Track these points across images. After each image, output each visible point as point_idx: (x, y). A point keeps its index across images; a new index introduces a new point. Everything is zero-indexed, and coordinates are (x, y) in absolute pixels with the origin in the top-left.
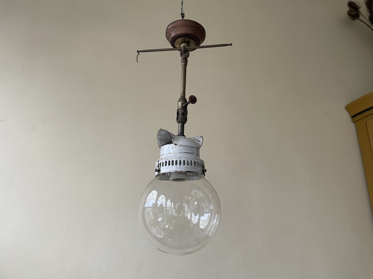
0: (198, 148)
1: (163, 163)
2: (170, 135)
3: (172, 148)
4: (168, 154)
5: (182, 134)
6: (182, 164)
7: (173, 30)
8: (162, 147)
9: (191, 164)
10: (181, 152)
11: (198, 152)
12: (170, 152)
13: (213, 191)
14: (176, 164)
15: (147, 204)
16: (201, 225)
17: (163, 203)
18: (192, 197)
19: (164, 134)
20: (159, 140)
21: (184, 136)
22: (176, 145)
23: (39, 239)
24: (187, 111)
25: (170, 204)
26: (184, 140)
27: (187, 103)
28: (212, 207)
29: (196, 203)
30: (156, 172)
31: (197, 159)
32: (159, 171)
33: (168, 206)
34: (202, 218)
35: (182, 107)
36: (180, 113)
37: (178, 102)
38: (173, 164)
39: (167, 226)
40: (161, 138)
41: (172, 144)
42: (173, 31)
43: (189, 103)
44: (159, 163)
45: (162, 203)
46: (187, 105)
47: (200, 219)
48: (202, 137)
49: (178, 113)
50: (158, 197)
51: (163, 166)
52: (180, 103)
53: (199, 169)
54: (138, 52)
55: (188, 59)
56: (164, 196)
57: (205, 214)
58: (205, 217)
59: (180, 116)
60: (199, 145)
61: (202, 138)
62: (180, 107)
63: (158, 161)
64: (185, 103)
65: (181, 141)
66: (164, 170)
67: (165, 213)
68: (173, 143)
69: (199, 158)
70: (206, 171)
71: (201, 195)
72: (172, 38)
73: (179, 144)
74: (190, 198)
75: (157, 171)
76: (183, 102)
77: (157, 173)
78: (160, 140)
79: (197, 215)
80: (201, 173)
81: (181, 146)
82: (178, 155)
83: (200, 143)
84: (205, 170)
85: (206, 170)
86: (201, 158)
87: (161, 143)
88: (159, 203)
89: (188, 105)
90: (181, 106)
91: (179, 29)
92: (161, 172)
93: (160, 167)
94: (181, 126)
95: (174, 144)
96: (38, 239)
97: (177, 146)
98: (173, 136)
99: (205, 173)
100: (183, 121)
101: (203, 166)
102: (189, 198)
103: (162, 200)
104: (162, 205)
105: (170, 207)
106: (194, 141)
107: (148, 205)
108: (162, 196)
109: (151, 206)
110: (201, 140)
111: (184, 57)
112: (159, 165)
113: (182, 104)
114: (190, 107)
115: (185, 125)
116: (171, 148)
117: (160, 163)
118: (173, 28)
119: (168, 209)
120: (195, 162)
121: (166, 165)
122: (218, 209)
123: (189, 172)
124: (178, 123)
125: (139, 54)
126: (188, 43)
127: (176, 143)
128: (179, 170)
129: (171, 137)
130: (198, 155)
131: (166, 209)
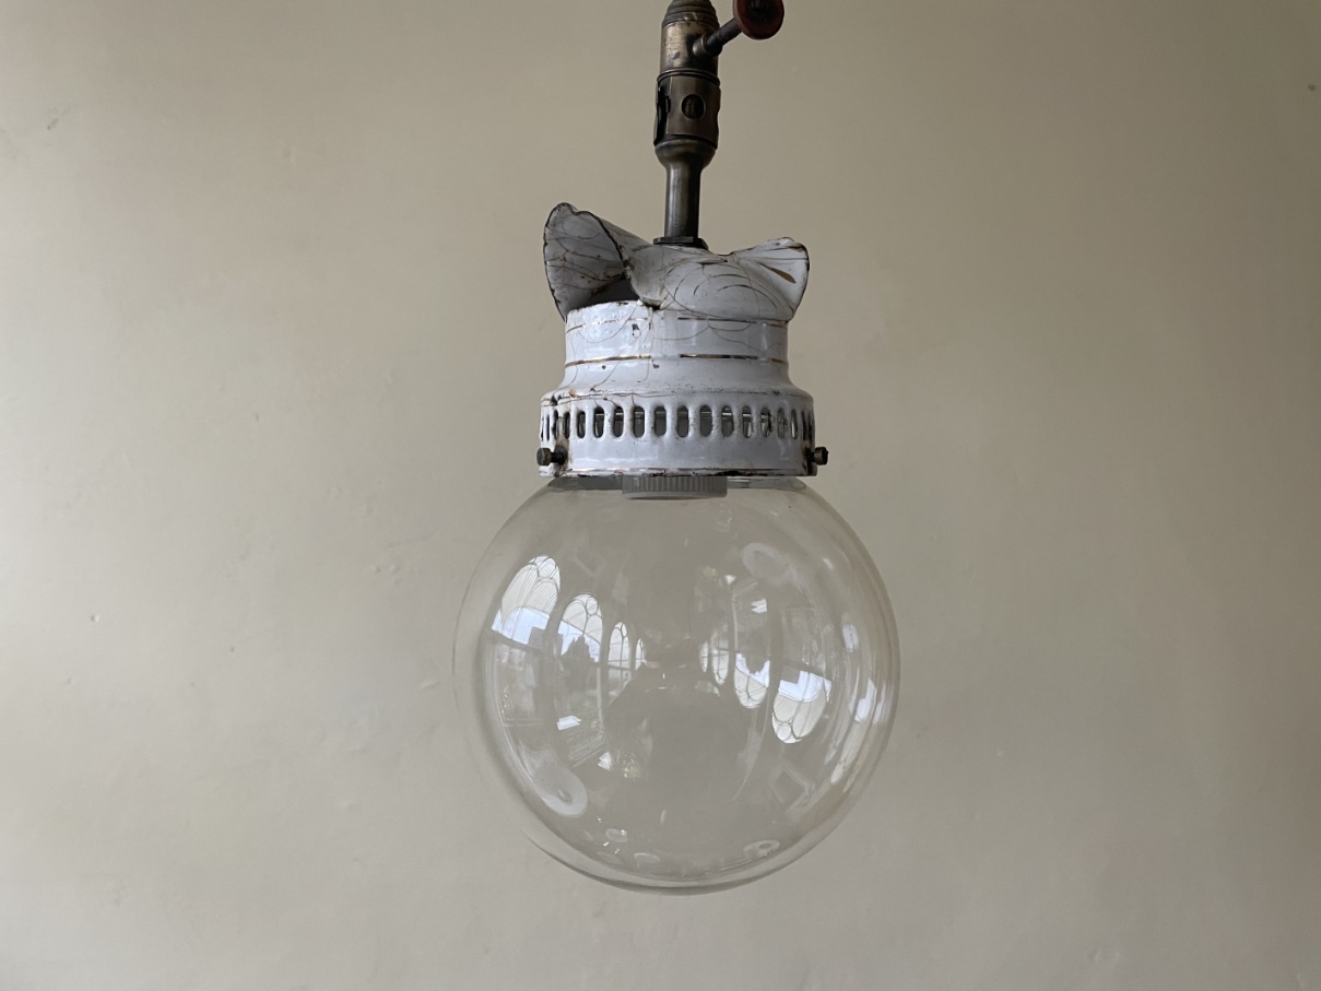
0: (780, 324)
1: (581, 415)
2: (619, 248)
3: (635, 327)
4: (610, 366)
5: (687, 231)
6: (690, 434)
8: (573, 316)
9: (746, 421)
10: (682, 356)
11: (780, 343)
12: (622, 351)
13: (862, 566)
14: (659, 428)
15: (503, 621)
16: (781, 724)
17: (587, 639)
18: (741, 572)
19: (584, 234)
20: (557, 268)
21: (700, 244)
22: (656, 308)
23: (97, 619)
24: (717, 82)
25: (627, 652)
26: (703, 276)
27: (723, 32)
28: (855, 636)
29: (761, 607)
30: (546, 464)
31: (777, 393)
32: (559, 458)
33: (613, 656)
34: (785, 687)
35: (692, 61)
36: (678, 100)
37: (665, 24)
38: (637, 430)
39: (606, 761)
40: (568, 256)
41: (631, 304)
43: (732, 34)
44: (561, 412)
45: (582, 639)
46: (716, 48)
47: (777, 691)
48: (802, 248)
49: (663, 102)
50: (565, 597)
51: (581, 434)
52: (675, 34)
53: (787, 449)
56: (592, 602)
57: (803, 675)
58: (803, 692)
59: (676, 122)
60: (787, 300)
61: (802, 254)
62: (677, 63)
63: (554, 402)
64: (709, 34)
65: (687, 284)
66: (587, 458)
67: (598, 692)
68: (636, 298)
69: (787, 381)
70: (824, 461)
71: (795, 575)
73: (674, 306)
74: (730, 579)
75: (545, 457)
76: (695, 28)
77: (548, 470)
78: (562, 267)
79: (760, 668)
80: (803, 470)
81: (686, 315)
82: (668, 372)
83: (793, 290)
84: (818, 455)
85: (824, 452)
86: (800, 375)
87: (565, 285)
88: (568, 633)
89: (725, 47)
90: (684, 53)
92: (570, 465)
93: (567, 434)
94: (681, 179)
95: (647, 305)
96: (93, 618)
97: (661, 313)
98: (637, 255)
99: (819, 467)
100: (692, 150)
101: (808, 432)
102: (725, 581)
103: (583, 622)
104: (579, 647)
105: (626, 665)
106: (759, 276)
107: (509, 625)
108: (584, 598)
109: (526, 642)
110: (797, 270)
112: (561, 427)
113: (690, 41)
114: (739, 60)
115: (706, 174)
116: (624, 327)
117: (567, 415)
119: (613, 674)
120: (765, 412)
121: (598, 433)
123: (734, 473)
124: (662, 160)
127: (655, 296)
128: (673, 466)
129: (626, 263)
130: (780, 363)
131: (605, 675)
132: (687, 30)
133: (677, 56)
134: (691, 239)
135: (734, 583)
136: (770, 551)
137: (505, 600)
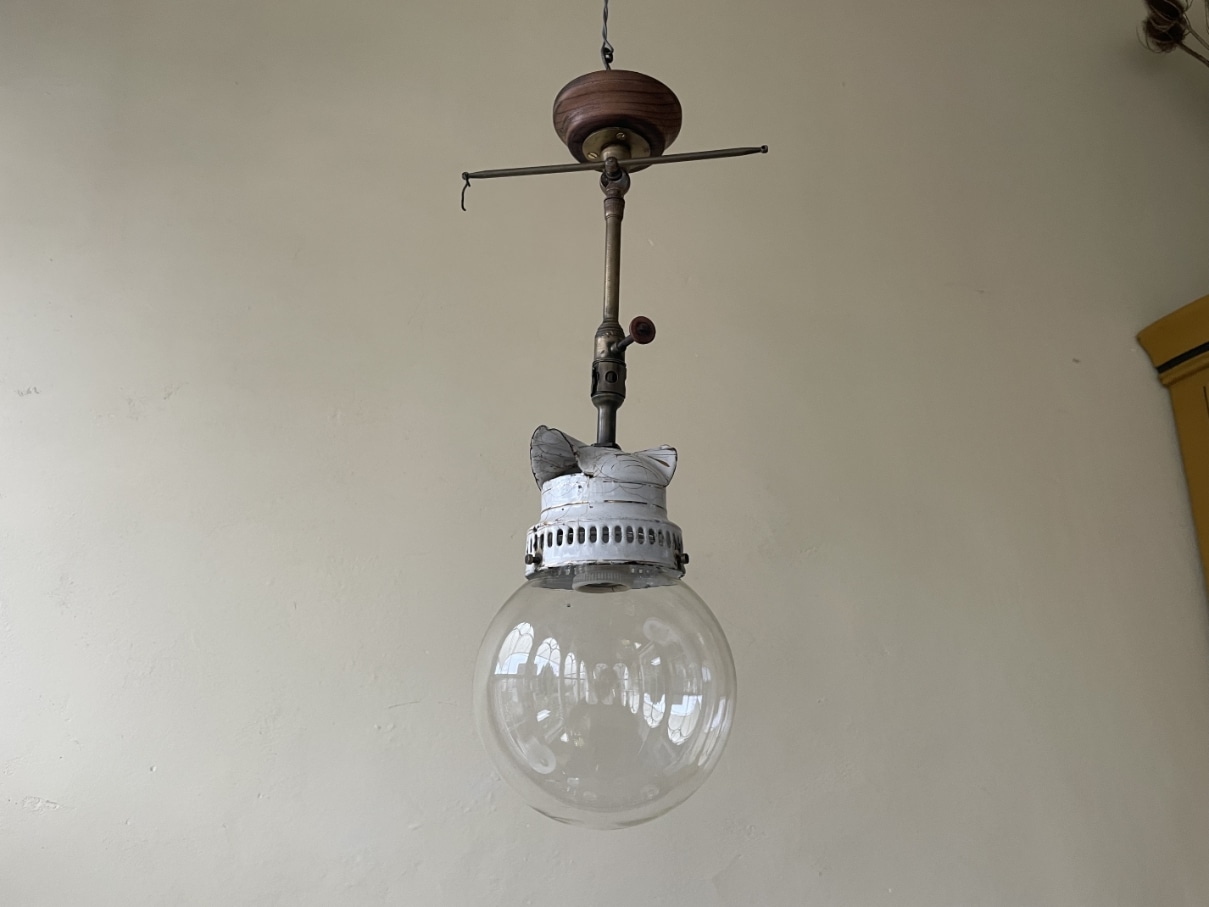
0: (662, 488)
1: (550, 534)
2: (571, 446)
3: (580, 487)
4: (566, 508)
5: (609, 440)
6: (610, 540)
7: (576, 106)
8: (546, 485)
9: (641, 538)
10: (606, 501)
11: (662, 497)
12: (573, 500)
13: (711, 623)
14: (593, 538)
15: (501, 668)
16: (673, 732)
17: (552, 664)
18: (644, 640)
19: (552, 441)
20: (537, 461)
21: (616, 446)
22: (591, 477)
23: (154, 769)
24: (624, 365)
25: (575, 667)
26: (616, 461)
27: (626, 340)
28: (709, 674)
29: (657, 661)
30: (530, 563)
31: (658, 521)
32: (538, 560)
33: (567, 671)
34: (675, 708)
35: (610, 354)
36: (603, 374)
37: (596, 336)
38: (581, 540)
39: (565, 738)
40: (544, 455)
41: (578, 475)
42: (575, 109)
43: (630, 342)
44: (539, 534)
45: (548, 664)
46: (623, 348)
47: (669, 714)
48: (674, 449)
49: (595, 375)
50: (537, 642)
51: (550, 544)
52: (602, 341)
53: (667, 555)
54: (467, 176)
55: (625, 197)
56: (554, 642)
57: (685, 698)
58: (687, 706)
59: (602, 384)
60: (664, 475)
61: (674, 452)
62: (603, 355)
63: (535, 530)
64: (619, 341)
65: (607, 465)
66: (553, 557)
67: (559, 694)
68: (580, 472)
69: (666, 517)
70: (687, 561)
71: (673, 636)
72: (573, 131)
73: (601, 475)
74: (638, 645)
75: (530, 560)
76: (612, 339)
77: (530, 568)
78: (541, 461)
79: (659, 700)
80: (673, 566)
81: (607, 479)
82: (598, 509)
83: (668, 471)
84: (683, 558)
85: (687, 556)
86: (672, 516)
87: (542, 471)
88: (540, 663)
89: (628, 347)
90: (606, 350)
91: (595, 102)
92: (543, 563)
93: (542, 547)
94: (605, 414)
95: (586, 475)
96: (151, 769)
97: (594, 479)
98: (581, 450)
99: (686, 566)
100: (612, 399)
101: (679, 545)
102: (635, 647)
103: (549, 654)
104: (548, 669)
105: (575, 676)
106: (648, 463)
107: (505, 668)
108: (548, 640)
109: (516, 673)
110: (671, 460)
111: (612, 192)
112: (538, 543)
113: (609, 345)
114: (634, 353)
116: (574, 487)
117: (542, 536)
118: (578, 97)
119: (567, 682)
120: (651, 532)
121: (559, 543)
122: (729, 683)
123: (634, 563)
124: (596, 405)
125: (468, 184)
126: (626, 146)
127: (590, 470)
128: (600, 560)
129: (575, 454)
130: (661, 508)
131: (563, 683)
132: (608, 340)
133: (603, 352)
134: (611, 444)
135: (640, 648)
136: (658, 624)
137: (501, 655)
